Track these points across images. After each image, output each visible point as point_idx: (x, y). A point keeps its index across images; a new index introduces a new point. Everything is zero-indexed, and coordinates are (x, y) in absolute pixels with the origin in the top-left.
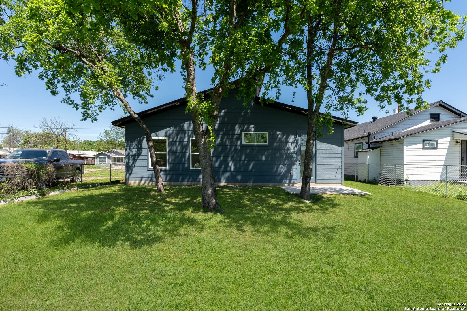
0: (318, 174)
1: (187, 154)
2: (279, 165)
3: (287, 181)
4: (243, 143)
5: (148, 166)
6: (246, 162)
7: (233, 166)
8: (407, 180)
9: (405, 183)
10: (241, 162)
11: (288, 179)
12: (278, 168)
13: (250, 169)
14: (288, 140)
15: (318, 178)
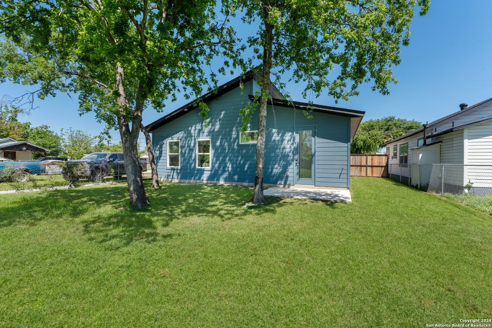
0: (317, 175)
1: (193, 155)
2: (275, 164)
3: (283, 182)
4: (240, 143)
5: (166, 166)
6: (242, 162)
7: (230, 166)
8: (469, 187)
9: (466, 191)
10: (238, 162)
11: (284, 180)
12: (272, 169)
13: (246, 169)
14: (284, 138)
15: (317, 179)
